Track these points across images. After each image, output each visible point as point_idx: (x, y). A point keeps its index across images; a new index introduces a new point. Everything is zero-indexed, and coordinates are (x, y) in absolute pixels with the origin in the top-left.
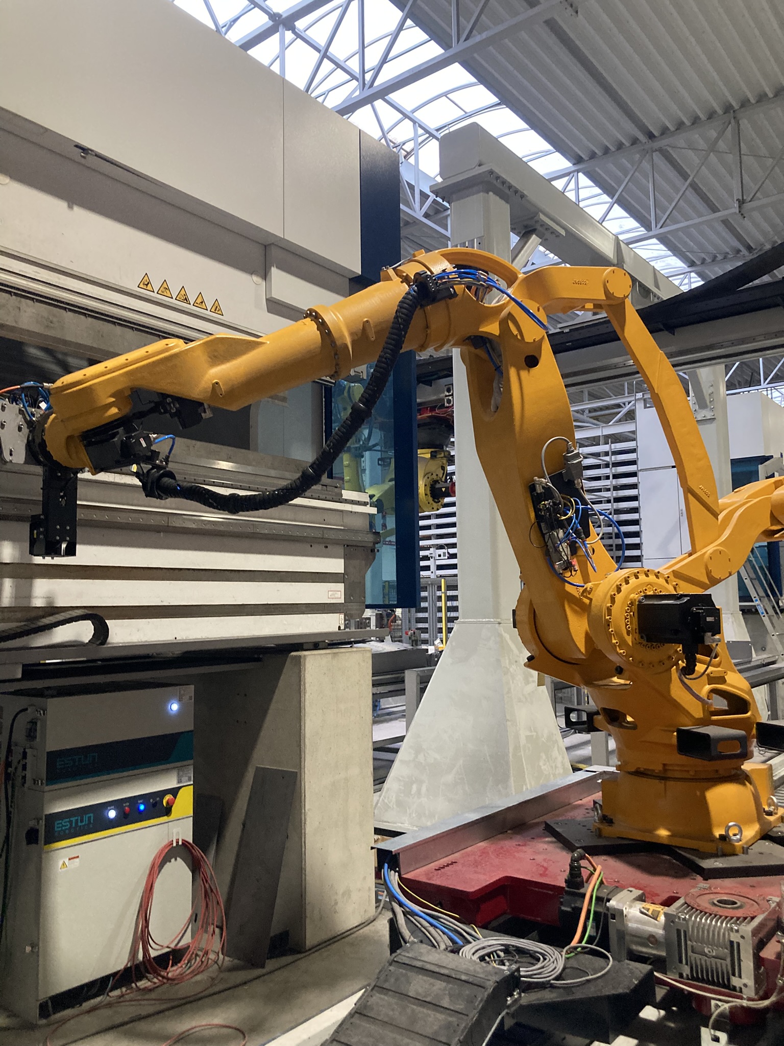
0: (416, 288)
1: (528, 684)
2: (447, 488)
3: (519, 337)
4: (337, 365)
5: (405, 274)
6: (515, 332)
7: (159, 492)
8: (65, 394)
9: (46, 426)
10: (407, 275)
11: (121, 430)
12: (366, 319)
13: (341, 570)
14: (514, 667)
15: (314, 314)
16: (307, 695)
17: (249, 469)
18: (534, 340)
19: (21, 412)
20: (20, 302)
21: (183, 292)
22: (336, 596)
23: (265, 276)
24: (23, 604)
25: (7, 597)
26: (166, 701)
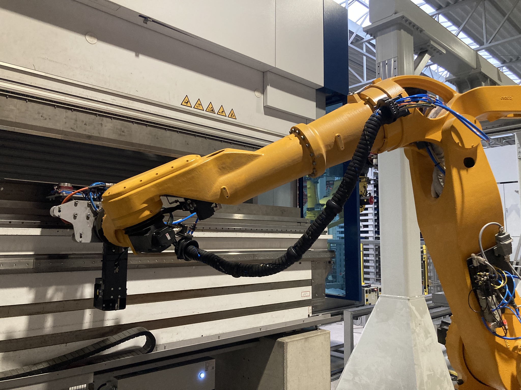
0: (380, 111)
1: (428, 338)
2: (367, 200)
3: (460, 145)
4: (314, 169)
5: (367, 98)
6: (457, 141)
7: (186, 256)
8: (110, 202)
9: (103, 218)
10: (369, 98)
11: (152, 227)
12: (337, 134)
13: (310, 277)
14: (418, 328)
15: (297, 131)
16: (288, 369)
17: (251, 217)
18: (472, 147)
19: (89, 206)
20: (102, 120)
21: (210, 106)
22: (307, 294)
23: (263, 91)
24: (98, 325)
25: (87, 323)
26: (195, 373)
